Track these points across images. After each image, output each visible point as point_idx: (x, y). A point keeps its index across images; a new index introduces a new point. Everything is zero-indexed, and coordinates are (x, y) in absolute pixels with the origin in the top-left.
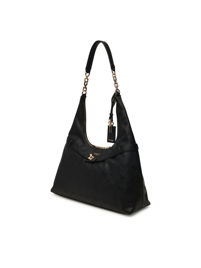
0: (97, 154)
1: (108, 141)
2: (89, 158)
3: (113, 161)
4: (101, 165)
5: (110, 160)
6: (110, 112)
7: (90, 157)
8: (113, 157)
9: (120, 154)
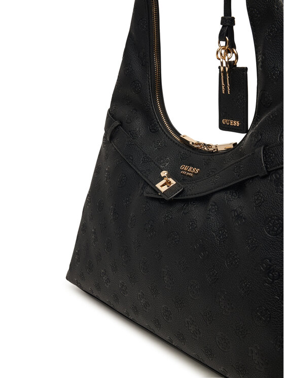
0: (189, 170)
1: (223, 127)
2: (158, 185)
3: (236, 203)
4: (196, 212)
5: (225, 196)
6: (221, 14)
7: (163, 182)
8: (239, 188)
9: (264, 177)
